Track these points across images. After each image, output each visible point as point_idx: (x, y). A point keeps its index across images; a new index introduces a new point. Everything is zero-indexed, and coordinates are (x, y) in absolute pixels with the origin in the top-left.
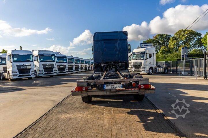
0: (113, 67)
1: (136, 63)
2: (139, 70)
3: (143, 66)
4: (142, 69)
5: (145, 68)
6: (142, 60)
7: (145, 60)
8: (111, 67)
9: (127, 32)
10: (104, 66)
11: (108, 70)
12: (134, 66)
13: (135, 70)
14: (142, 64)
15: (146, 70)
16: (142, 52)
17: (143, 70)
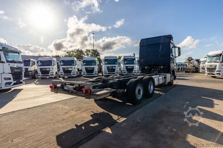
0: (156, 70)
1: (210, 66)
2: (213, 73)
3: (217, 69)
4: (216, 72)
5: (220, 71)
6: (217, 63)
7: (221, 62)
8: (155, 69)
9: (171, 35)
10: (147, 68)
11: (152, 72)
12: (207, 69)
13: (209, 73)
14: (217, 67)
15: (221, 74)
16: (218, 54)
17: (217, 74)
